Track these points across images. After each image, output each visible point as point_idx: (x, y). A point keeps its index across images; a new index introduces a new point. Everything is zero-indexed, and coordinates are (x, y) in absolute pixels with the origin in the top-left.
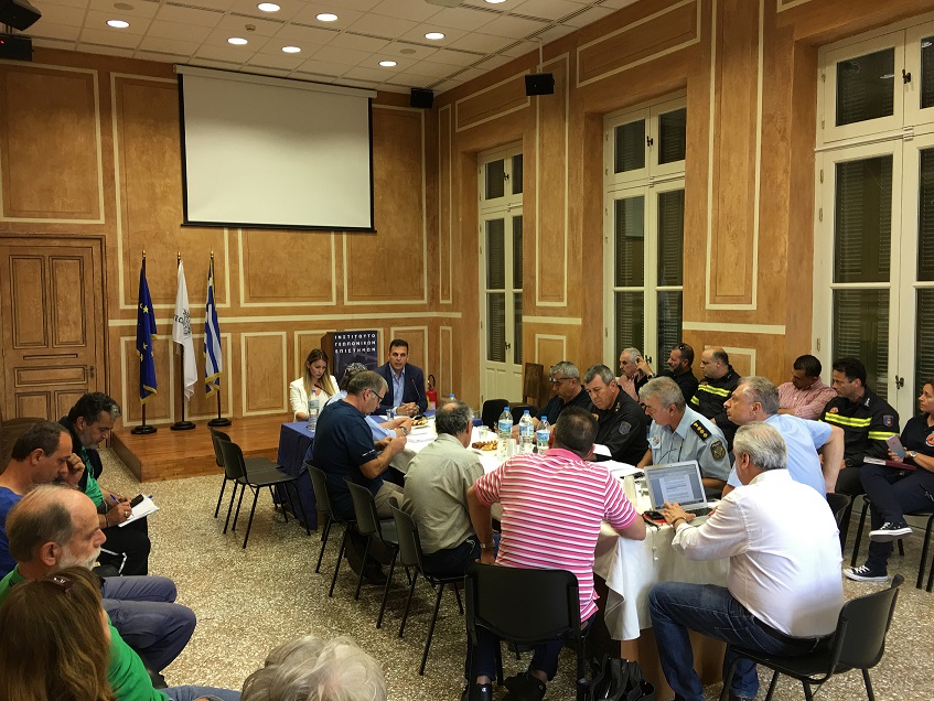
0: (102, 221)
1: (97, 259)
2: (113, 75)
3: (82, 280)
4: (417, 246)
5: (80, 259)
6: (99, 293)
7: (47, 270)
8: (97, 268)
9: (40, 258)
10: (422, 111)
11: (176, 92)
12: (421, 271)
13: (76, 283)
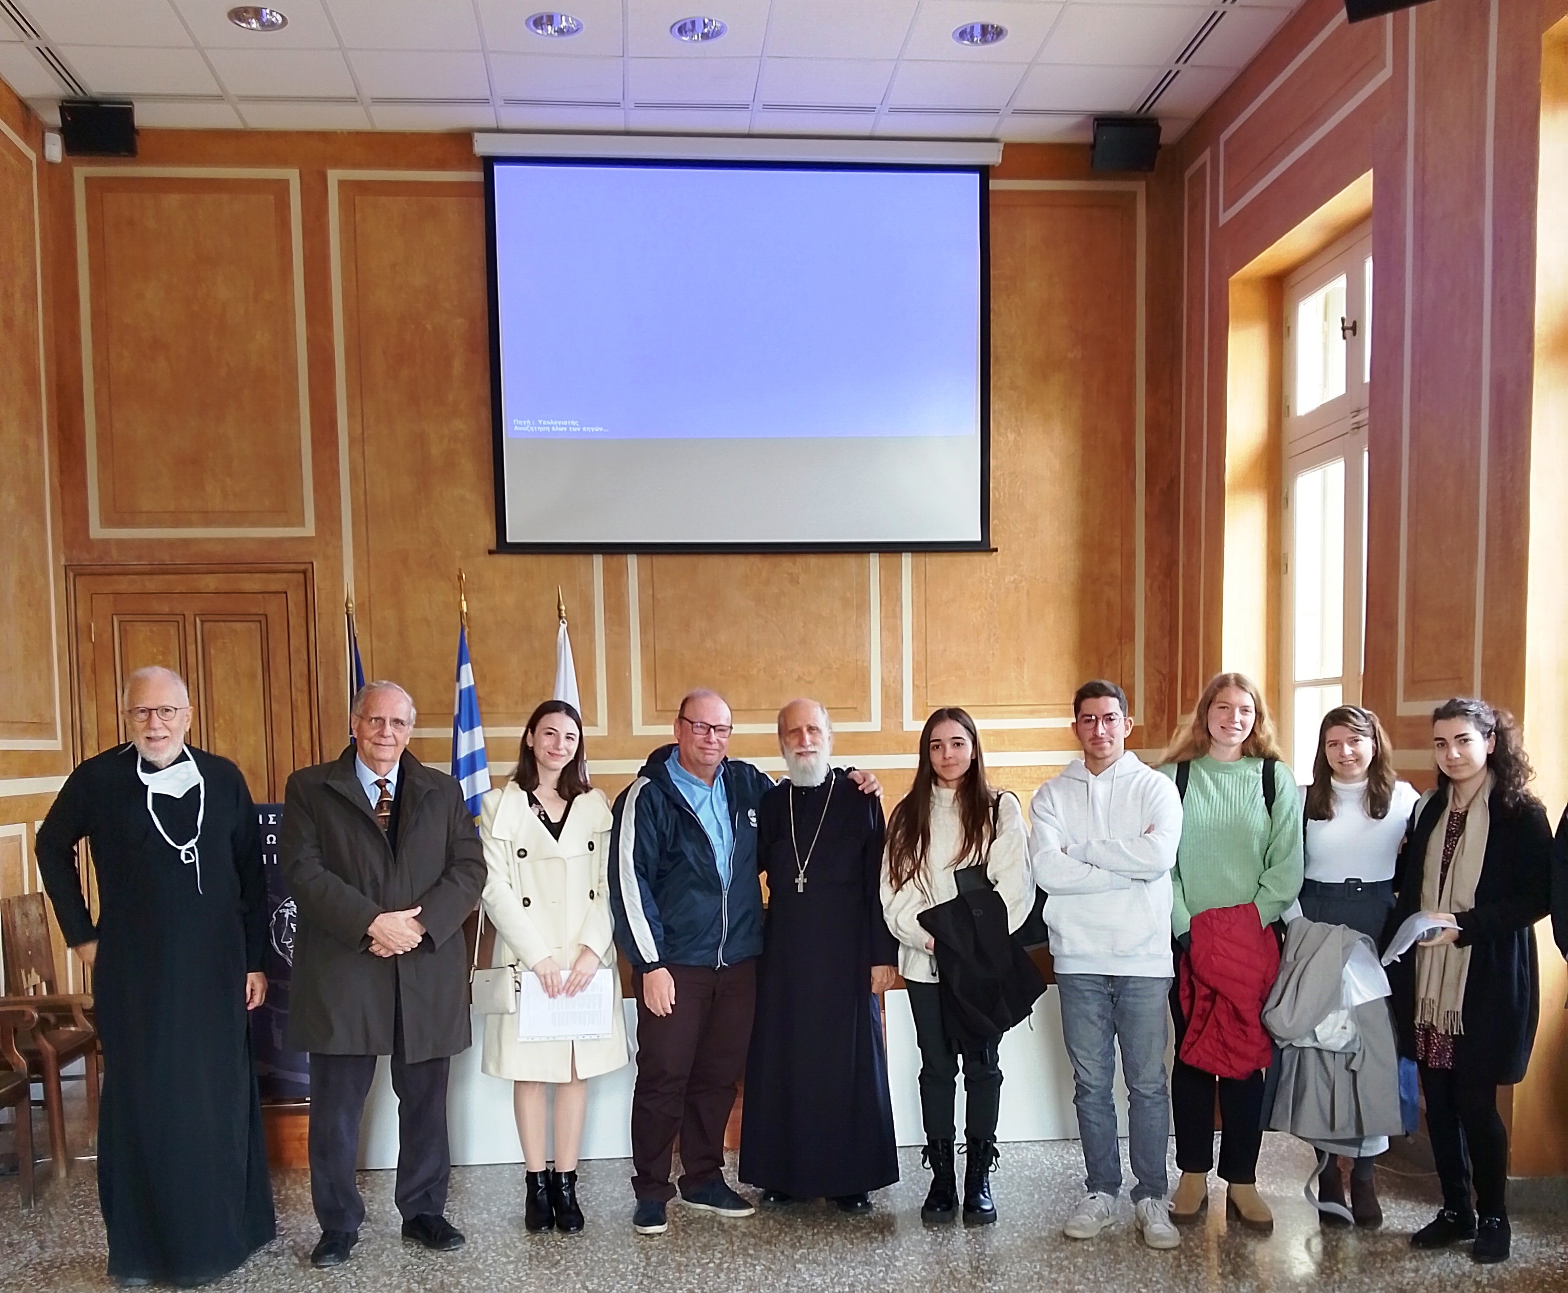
0: (309, 530)
1: (296, 621)
2: (334, 176)
3: (266, 668)
4: (1116, 565)
5: (264, 621)
6: (301, 699)
7: (191, 648)
8: (297, 641)
9: (179, 621)
10: (1139, 187)
11: (479, 203)
12: (1126, 635)
13: (253, 677)
